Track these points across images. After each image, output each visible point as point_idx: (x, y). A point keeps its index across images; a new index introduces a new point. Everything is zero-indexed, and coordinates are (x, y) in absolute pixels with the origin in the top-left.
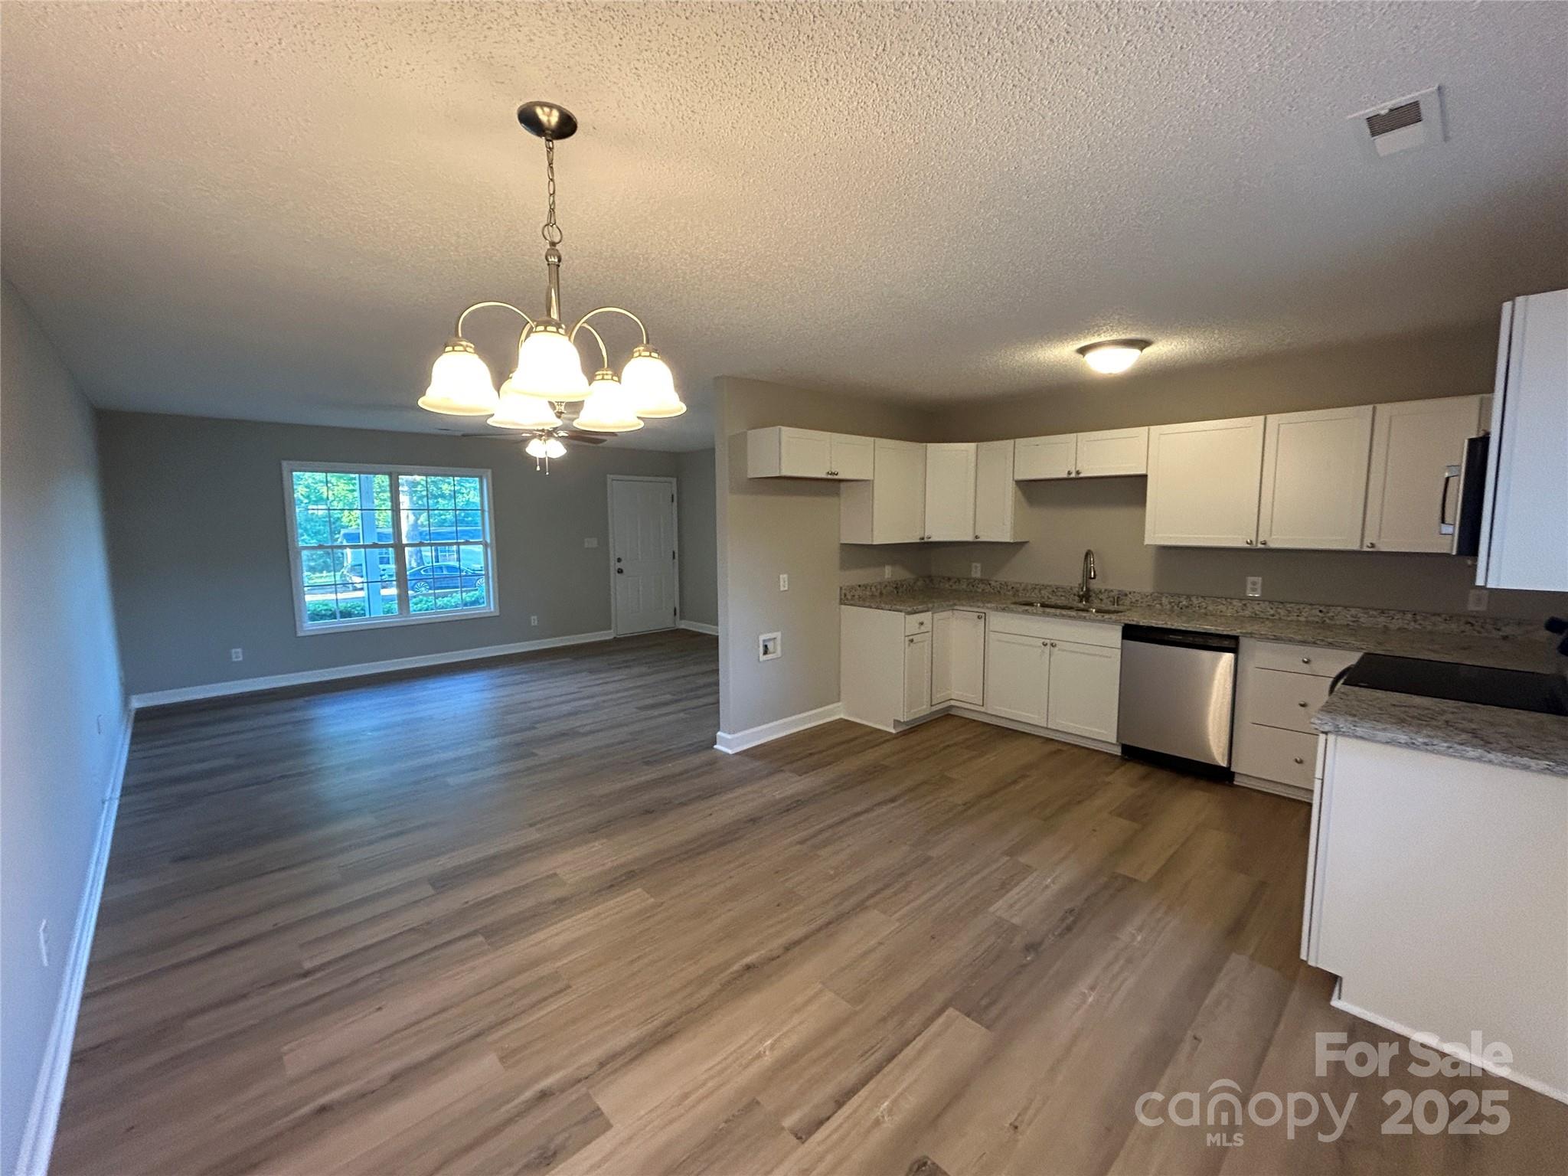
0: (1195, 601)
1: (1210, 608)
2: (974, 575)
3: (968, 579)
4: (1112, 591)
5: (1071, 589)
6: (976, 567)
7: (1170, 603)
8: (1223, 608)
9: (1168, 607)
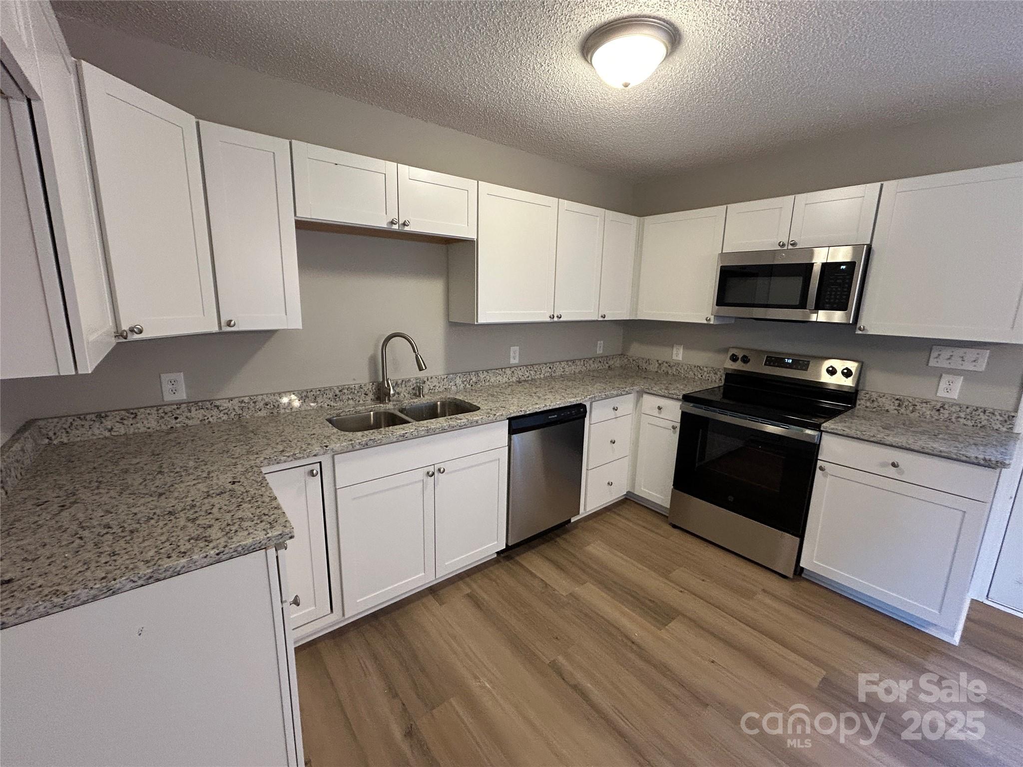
0: (482, 376)
1: (492, 380)
2: (169, 397)
3: (158, 407)
4: (409, 380)
5: (361, 387)
6: (173, 382)
7: (463, 382)
8: (499, 378)
9: (462, 386)
